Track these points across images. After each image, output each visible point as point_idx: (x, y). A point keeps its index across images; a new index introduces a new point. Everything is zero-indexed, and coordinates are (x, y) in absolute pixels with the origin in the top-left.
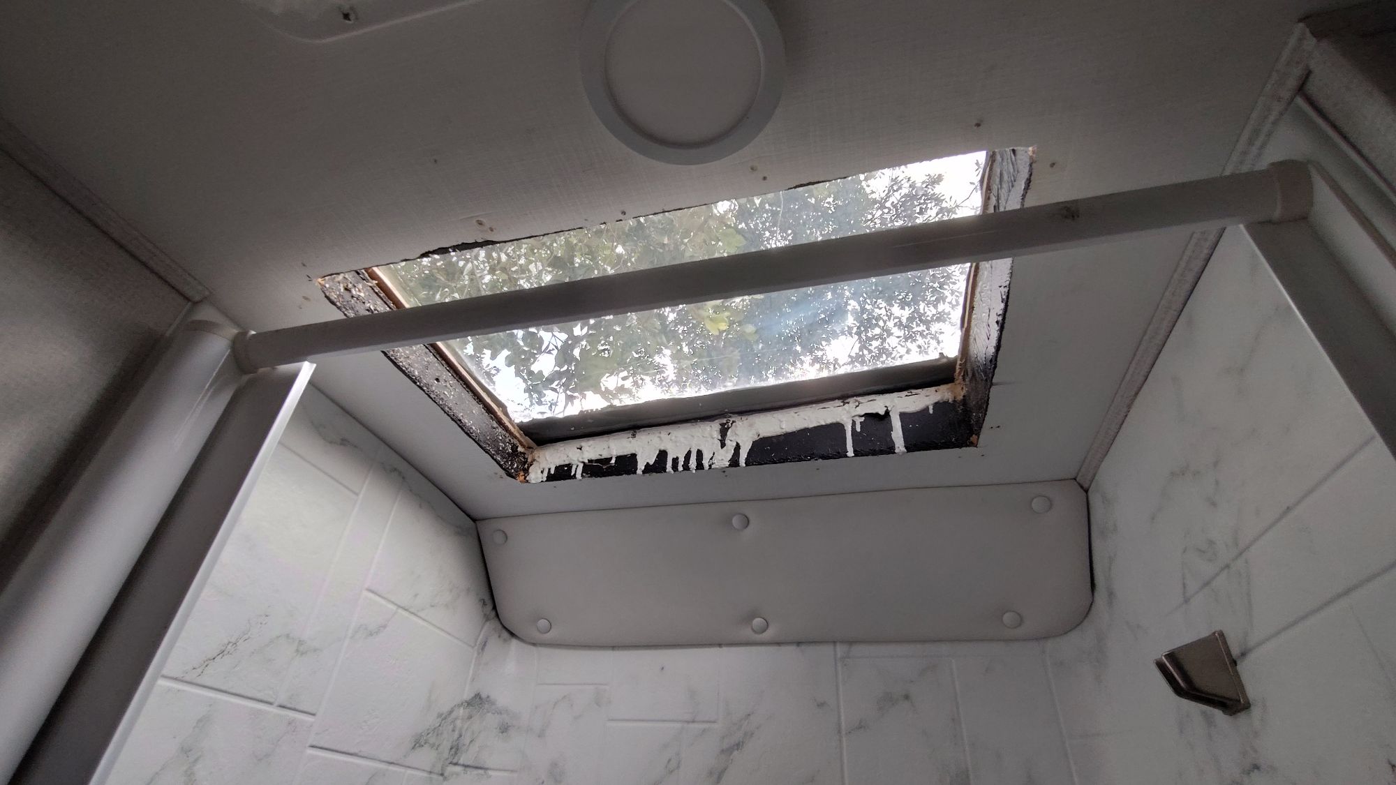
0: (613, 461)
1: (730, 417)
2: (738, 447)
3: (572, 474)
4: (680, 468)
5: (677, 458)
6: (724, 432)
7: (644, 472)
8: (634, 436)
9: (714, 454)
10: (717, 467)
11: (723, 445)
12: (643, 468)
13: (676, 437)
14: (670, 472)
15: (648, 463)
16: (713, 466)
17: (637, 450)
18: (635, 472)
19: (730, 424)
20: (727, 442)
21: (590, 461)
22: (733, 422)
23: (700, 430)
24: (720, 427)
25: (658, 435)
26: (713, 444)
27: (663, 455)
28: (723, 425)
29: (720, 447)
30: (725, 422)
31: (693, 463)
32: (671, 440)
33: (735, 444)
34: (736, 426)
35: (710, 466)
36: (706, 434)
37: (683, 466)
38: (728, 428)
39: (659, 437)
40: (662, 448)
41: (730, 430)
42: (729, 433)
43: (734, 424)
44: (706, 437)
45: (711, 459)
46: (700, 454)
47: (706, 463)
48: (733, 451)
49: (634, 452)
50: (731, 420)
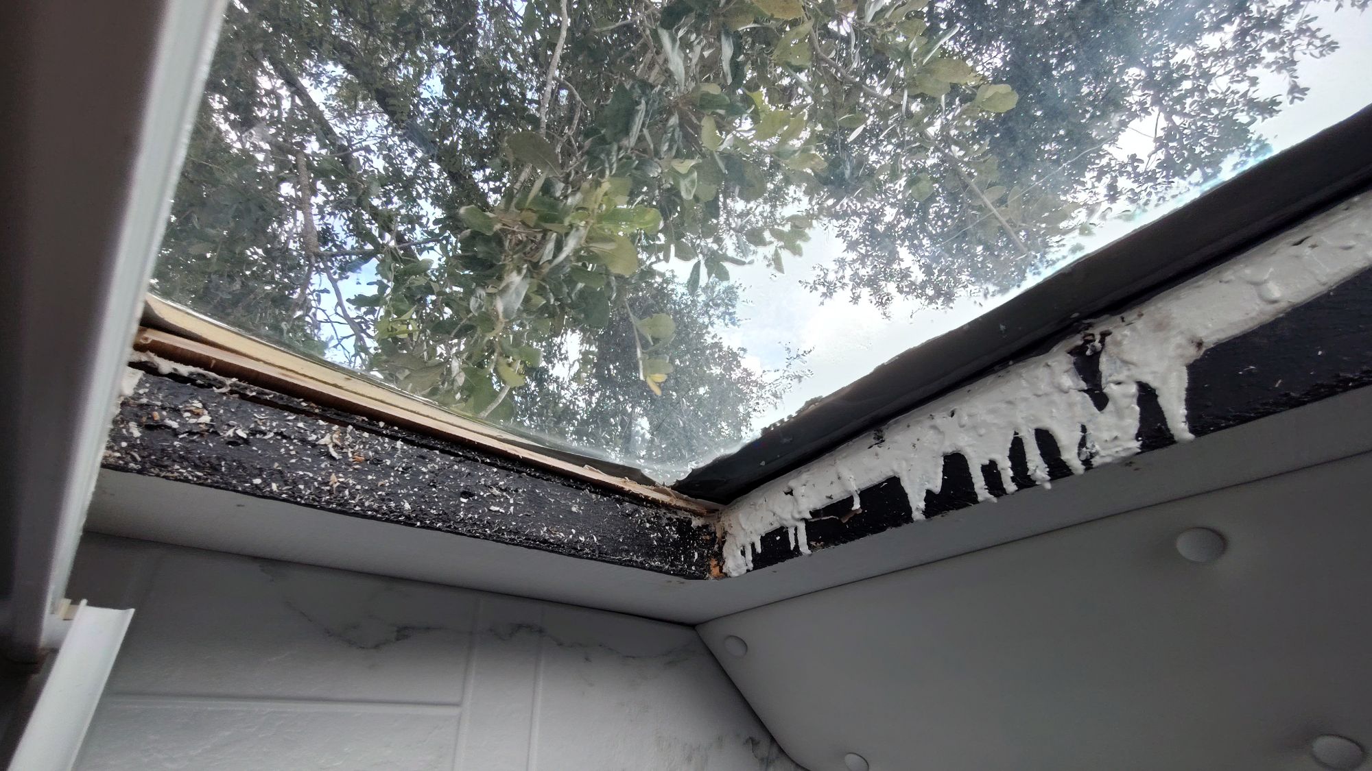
0: (857, 506)
1: (1090, 325)
2: (1147, 396)
3: (792, 546)
4: (1010, 487)
5: (993, 464)
6: (1088, 368)
7: (929, 512)
8: (880, 440)
9: (1084, 429)
10: (1108, 460)
11: (1101, 401)
12: (922, 505)
13: (970, 416)
14: (986, 501)
15: (929, 492)
16: (1096, 461)
17: (895, 468)
18: (908, 518)
19: (1097, 344)
20: (1111, 389)
21: (814, 513)
22: (1104, 335)
23: (1024, 383)
24: (1073, 359)
25: (928, 423)
26: (1071, 405)
27: (955, 464)
28: (1077, 352)
29: (1095, 410)
30: (1080, 342)
31: (1037, 466)
32: (962, 426)
33: (1134, 389)
34: (1118, 344)
35: (1087, 463)
36: (1044, 387)
37: (1013, 479)
38: (1097, 354)
39: (934, 427)
40: (950, 450)
41: (1103, 359)
42: (1104, 364)
43: (1108, 339)
44: (1046, 394)
45: (1082, 444)
46: (1046, 440)
47: (1070, 456)
48: (1137, 409)
49: (891, 474)
50: (1097, 331)
